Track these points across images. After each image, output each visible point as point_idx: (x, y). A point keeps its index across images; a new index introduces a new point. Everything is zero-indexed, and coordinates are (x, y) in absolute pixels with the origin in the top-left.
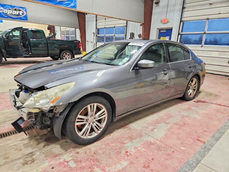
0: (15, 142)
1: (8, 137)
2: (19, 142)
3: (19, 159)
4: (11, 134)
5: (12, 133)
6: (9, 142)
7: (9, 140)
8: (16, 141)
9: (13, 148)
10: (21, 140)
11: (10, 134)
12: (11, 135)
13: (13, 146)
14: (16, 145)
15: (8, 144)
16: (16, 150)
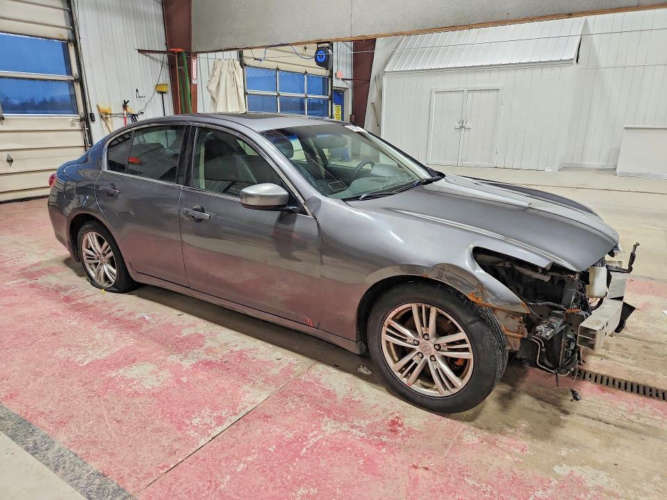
0: (622, 363)
1: (631, 379)
2: (614, 357)
3: (627, 337)
4: (620, 384)
5: (617, 383)
6: (633, 369)
7: (630, 372)
8: (619, 362)
9: (630, 354)
10: (607, 358)
11: (623, 385)
12: (623, 380)
13: (628, 358)
14: (622, 356)
15: (637, 365)
16: (626, 349)
